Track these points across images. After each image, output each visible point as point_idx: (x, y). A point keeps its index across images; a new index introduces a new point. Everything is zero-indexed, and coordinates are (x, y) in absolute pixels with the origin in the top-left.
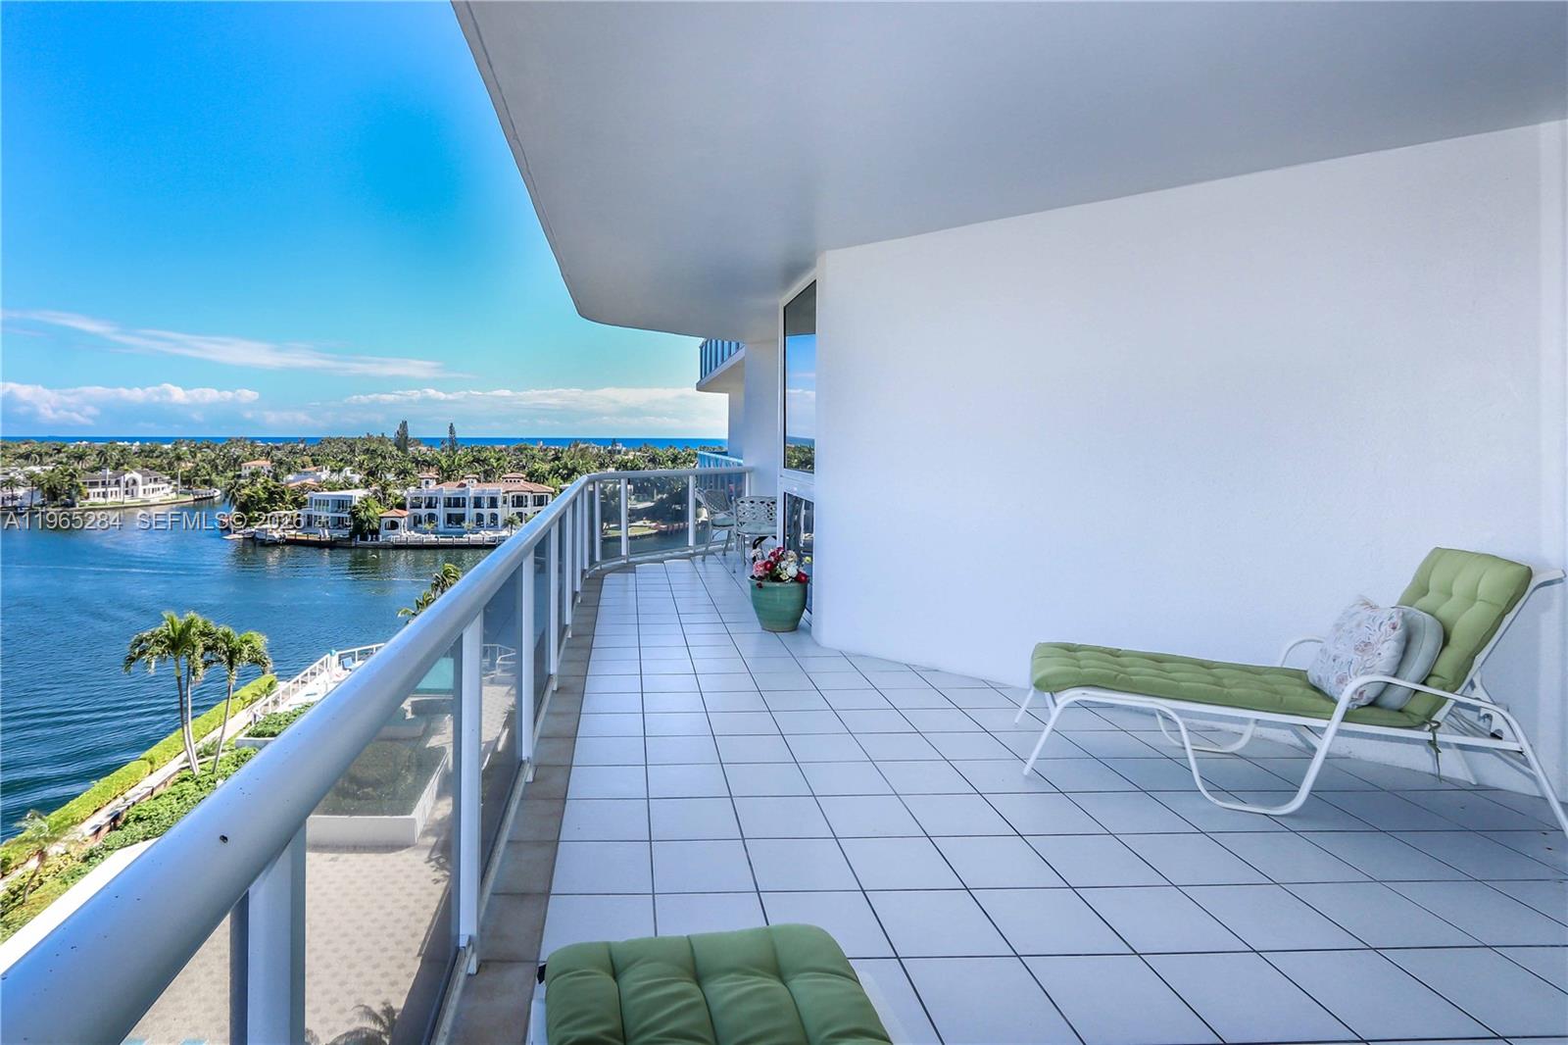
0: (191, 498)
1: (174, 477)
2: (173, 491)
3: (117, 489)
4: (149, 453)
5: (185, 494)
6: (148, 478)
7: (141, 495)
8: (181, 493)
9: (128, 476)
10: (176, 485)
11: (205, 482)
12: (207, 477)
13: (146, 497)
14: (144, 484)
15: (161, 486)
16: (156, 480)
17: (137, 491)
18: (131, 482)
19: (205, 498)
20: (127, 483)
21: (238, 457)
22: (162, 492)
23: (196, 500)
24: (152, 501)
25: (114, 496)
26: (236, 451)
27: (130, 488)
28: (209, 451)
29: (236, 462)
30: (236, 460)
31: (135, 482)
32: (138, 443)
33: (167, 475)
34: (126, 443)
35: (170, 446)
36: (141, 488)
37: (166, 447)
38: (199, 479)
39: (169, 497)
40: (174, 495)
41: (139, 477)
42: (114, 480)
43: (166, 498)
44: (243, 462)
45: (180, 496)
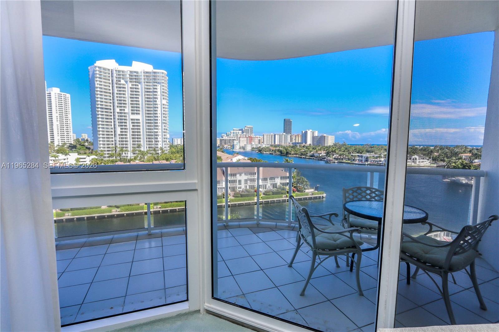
0: (436, 165)
1: (430, 158)
2: (430, 162)
3: (410, 161)
4: (425, 150)
5: (434, 164)
6: (421, 158)
7: (418, 163)
8: (432, 163)
9: (413, 157)
10: (430, 161)
11: (442, 160)
12: (443, 159)
13: (419, 164)
14: (419, 160)
15: (425, 161)
16: (423, 159)
17: (417, 161)
18: (415, 159)
19: (441, 166)
20: (413, 160)
21: (457, 152)
22: (425, 163)
23: (437, 166)
24: (421, 165)
25: (409, 163)
26: (457, 150)
27: (414, 161)
28: (447, 150)
29: (456, 154)
30: (456, 153)
31: (416, 159)
32: (422, 146)
33: (427, 157)
34: (418, 146)
35: (433, 148)
36: (418, 161)
37: (431, 148)
38: (439, 159)
39: (428, 164)
40: (429, 164)
41: (417, 157)
42: (409, 158)
43: (427, 164)
44: (459, 154)
45: (432, 164)
